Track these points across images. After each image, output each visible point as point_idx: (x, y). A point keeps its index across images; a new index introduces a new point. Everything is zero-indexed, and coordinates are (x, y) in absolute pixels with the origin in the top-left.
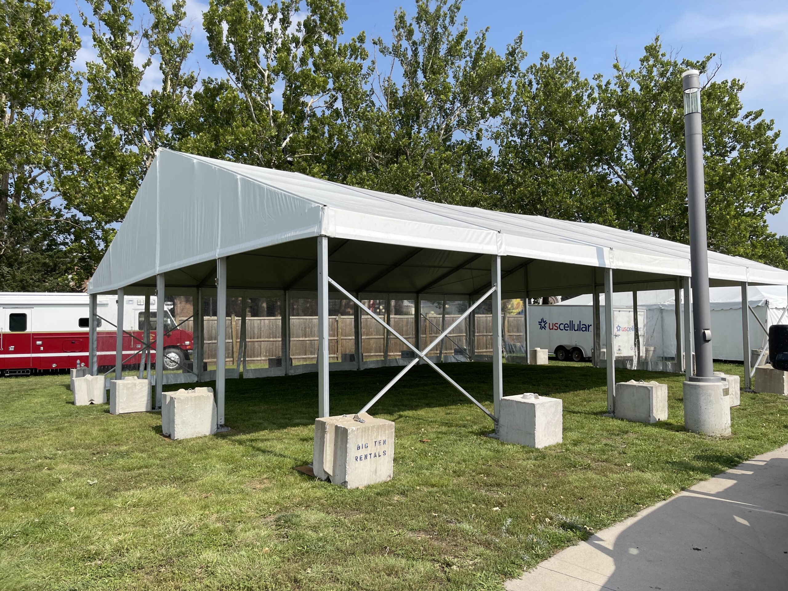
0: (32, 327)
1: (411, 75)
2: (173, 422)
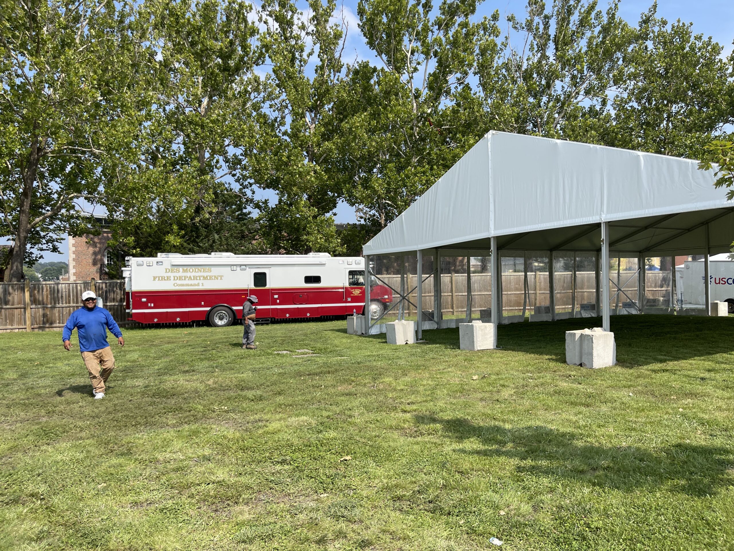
0: (271, 284)
1: (542, 48)
2: (591, 354)
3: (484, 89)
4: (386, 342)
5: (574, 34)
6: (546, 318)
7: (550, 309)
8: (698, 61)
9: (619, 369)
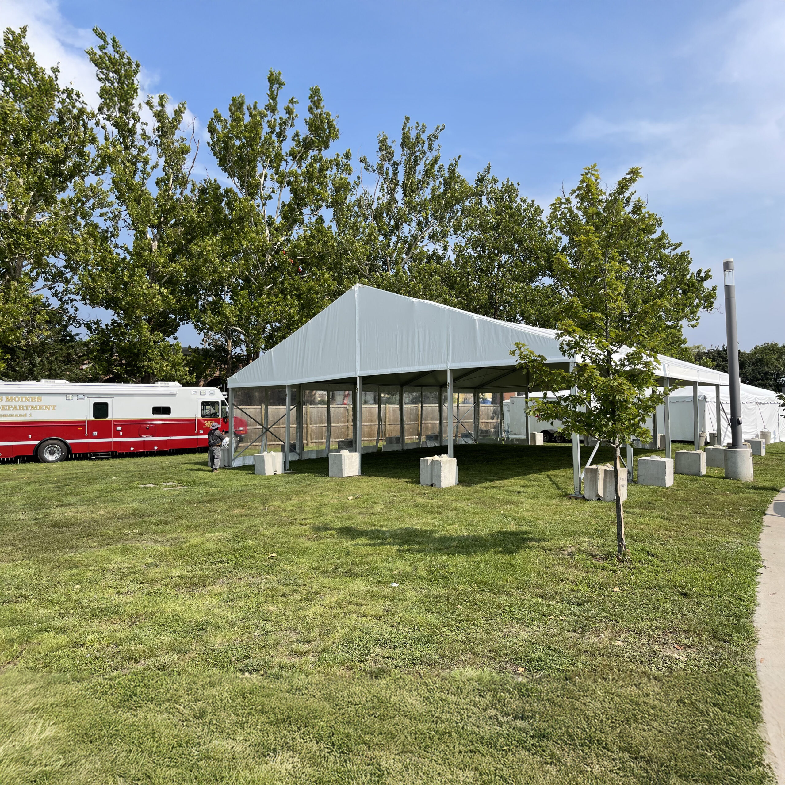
0: (113, 415)
1: (392, 191)
2: (440, 476)
3: (338, 225)
4: (254, 473)
5: (420, 182)
6: (396, 448)
7: (400, 440)
8: (522, 221)
9: (460, 488)
